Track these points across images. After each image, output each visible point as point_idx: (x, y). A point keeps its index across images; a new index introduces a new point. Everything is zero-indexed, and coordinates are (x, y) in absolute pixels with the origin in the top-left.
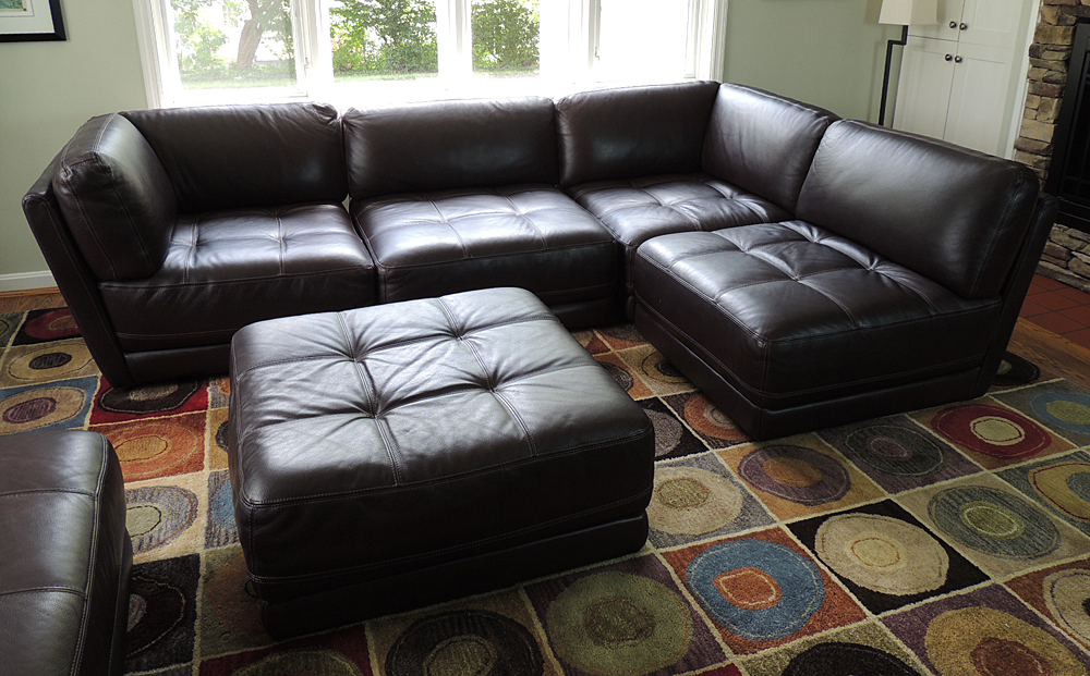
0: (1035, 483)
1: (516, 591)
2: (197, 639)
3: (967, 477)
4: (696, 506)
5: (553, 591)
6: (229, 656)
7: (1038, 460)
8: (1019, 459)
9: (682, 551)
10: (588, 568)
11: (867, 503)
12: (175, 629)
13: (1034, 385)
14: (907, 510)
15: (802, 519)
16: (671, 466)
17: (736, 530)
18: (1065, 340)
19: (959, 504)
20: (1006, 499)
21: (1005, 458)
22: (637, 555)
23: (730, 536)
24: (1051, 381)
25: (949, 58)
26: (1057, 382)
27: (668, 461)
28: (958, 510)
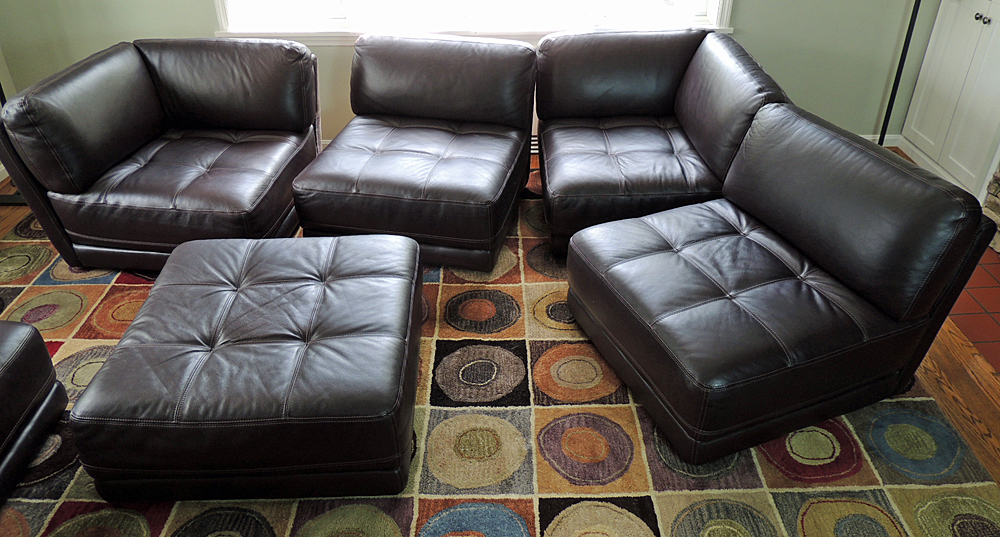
0: (805, 514)
1: (291, 503)
2: (72, 482)
3: (741, 491)
4: (479, 460)
5: (316, 511)
6: (81, 502)
7: (829, 489)
8: (810, 483)
9: (436, 501)
10: (356, 497)
11: (625, 495)
12: (63, 471)
13: (894, 400)
14: (657, 511)
15: (557, 496)
16: (488, 413)
17: (496, 493)
18: (975, 350)
19: (711, 518)
20: (761, 525)
21: (796, 479)
22: (399, 496)
23: (486, 497)
24: (917, 399)
25: (978, 17)
26: (921, 403)
27: (489, 408)
28: (704, 523)
